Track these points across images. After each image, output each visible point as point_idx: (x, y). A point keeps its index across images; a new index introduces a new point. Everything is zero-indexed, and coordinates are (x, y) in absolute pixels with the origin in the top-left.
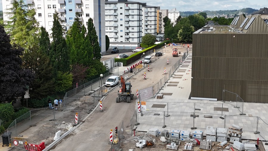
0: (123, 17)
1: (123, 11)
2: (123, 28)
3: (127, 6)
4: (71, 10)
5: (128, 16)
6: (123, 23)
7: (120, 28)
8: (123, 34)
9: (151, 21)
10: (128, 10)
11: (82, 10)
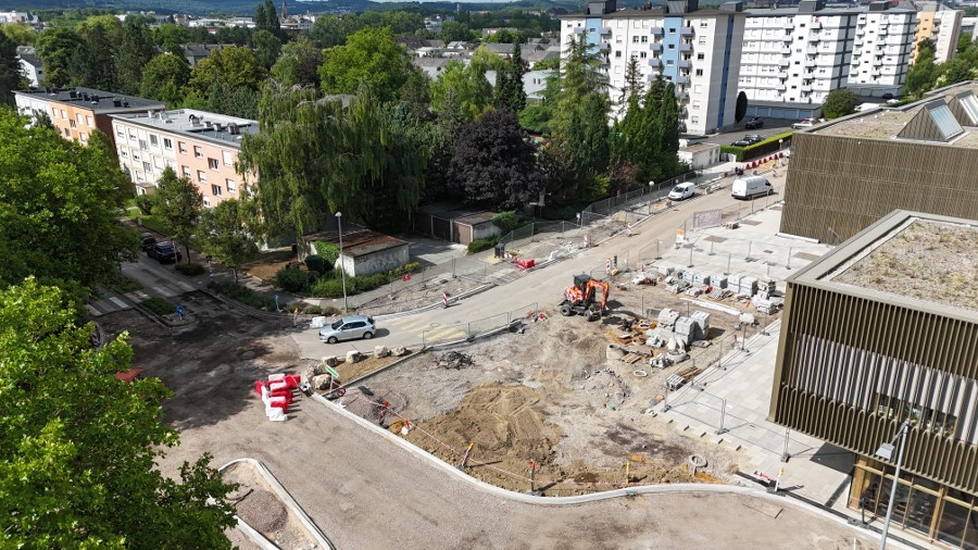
0: (803, 45)
1: (805, 32)
2: (800, 69)
3: (817, 21)
4: (671, 46)
5: (815, 43)
6: (801, 57)
7: (793, 69)
8: (798, 81)
9: (892, 45)
10: (817, 30)
11: (692, 48)
